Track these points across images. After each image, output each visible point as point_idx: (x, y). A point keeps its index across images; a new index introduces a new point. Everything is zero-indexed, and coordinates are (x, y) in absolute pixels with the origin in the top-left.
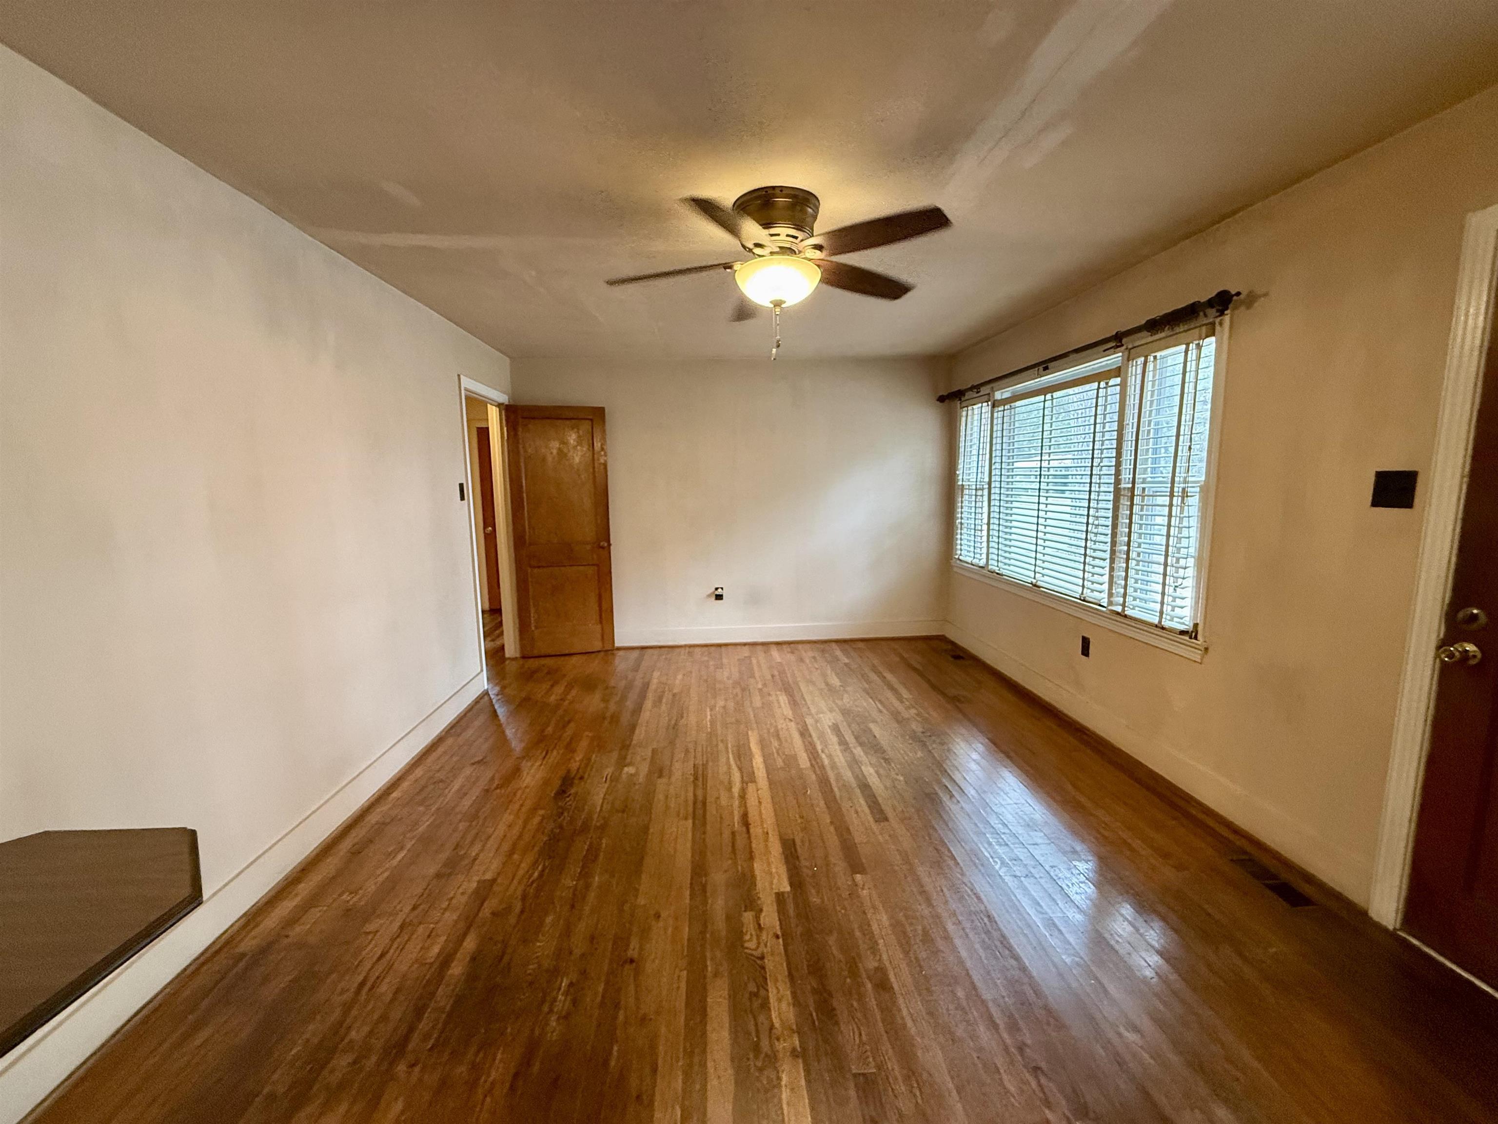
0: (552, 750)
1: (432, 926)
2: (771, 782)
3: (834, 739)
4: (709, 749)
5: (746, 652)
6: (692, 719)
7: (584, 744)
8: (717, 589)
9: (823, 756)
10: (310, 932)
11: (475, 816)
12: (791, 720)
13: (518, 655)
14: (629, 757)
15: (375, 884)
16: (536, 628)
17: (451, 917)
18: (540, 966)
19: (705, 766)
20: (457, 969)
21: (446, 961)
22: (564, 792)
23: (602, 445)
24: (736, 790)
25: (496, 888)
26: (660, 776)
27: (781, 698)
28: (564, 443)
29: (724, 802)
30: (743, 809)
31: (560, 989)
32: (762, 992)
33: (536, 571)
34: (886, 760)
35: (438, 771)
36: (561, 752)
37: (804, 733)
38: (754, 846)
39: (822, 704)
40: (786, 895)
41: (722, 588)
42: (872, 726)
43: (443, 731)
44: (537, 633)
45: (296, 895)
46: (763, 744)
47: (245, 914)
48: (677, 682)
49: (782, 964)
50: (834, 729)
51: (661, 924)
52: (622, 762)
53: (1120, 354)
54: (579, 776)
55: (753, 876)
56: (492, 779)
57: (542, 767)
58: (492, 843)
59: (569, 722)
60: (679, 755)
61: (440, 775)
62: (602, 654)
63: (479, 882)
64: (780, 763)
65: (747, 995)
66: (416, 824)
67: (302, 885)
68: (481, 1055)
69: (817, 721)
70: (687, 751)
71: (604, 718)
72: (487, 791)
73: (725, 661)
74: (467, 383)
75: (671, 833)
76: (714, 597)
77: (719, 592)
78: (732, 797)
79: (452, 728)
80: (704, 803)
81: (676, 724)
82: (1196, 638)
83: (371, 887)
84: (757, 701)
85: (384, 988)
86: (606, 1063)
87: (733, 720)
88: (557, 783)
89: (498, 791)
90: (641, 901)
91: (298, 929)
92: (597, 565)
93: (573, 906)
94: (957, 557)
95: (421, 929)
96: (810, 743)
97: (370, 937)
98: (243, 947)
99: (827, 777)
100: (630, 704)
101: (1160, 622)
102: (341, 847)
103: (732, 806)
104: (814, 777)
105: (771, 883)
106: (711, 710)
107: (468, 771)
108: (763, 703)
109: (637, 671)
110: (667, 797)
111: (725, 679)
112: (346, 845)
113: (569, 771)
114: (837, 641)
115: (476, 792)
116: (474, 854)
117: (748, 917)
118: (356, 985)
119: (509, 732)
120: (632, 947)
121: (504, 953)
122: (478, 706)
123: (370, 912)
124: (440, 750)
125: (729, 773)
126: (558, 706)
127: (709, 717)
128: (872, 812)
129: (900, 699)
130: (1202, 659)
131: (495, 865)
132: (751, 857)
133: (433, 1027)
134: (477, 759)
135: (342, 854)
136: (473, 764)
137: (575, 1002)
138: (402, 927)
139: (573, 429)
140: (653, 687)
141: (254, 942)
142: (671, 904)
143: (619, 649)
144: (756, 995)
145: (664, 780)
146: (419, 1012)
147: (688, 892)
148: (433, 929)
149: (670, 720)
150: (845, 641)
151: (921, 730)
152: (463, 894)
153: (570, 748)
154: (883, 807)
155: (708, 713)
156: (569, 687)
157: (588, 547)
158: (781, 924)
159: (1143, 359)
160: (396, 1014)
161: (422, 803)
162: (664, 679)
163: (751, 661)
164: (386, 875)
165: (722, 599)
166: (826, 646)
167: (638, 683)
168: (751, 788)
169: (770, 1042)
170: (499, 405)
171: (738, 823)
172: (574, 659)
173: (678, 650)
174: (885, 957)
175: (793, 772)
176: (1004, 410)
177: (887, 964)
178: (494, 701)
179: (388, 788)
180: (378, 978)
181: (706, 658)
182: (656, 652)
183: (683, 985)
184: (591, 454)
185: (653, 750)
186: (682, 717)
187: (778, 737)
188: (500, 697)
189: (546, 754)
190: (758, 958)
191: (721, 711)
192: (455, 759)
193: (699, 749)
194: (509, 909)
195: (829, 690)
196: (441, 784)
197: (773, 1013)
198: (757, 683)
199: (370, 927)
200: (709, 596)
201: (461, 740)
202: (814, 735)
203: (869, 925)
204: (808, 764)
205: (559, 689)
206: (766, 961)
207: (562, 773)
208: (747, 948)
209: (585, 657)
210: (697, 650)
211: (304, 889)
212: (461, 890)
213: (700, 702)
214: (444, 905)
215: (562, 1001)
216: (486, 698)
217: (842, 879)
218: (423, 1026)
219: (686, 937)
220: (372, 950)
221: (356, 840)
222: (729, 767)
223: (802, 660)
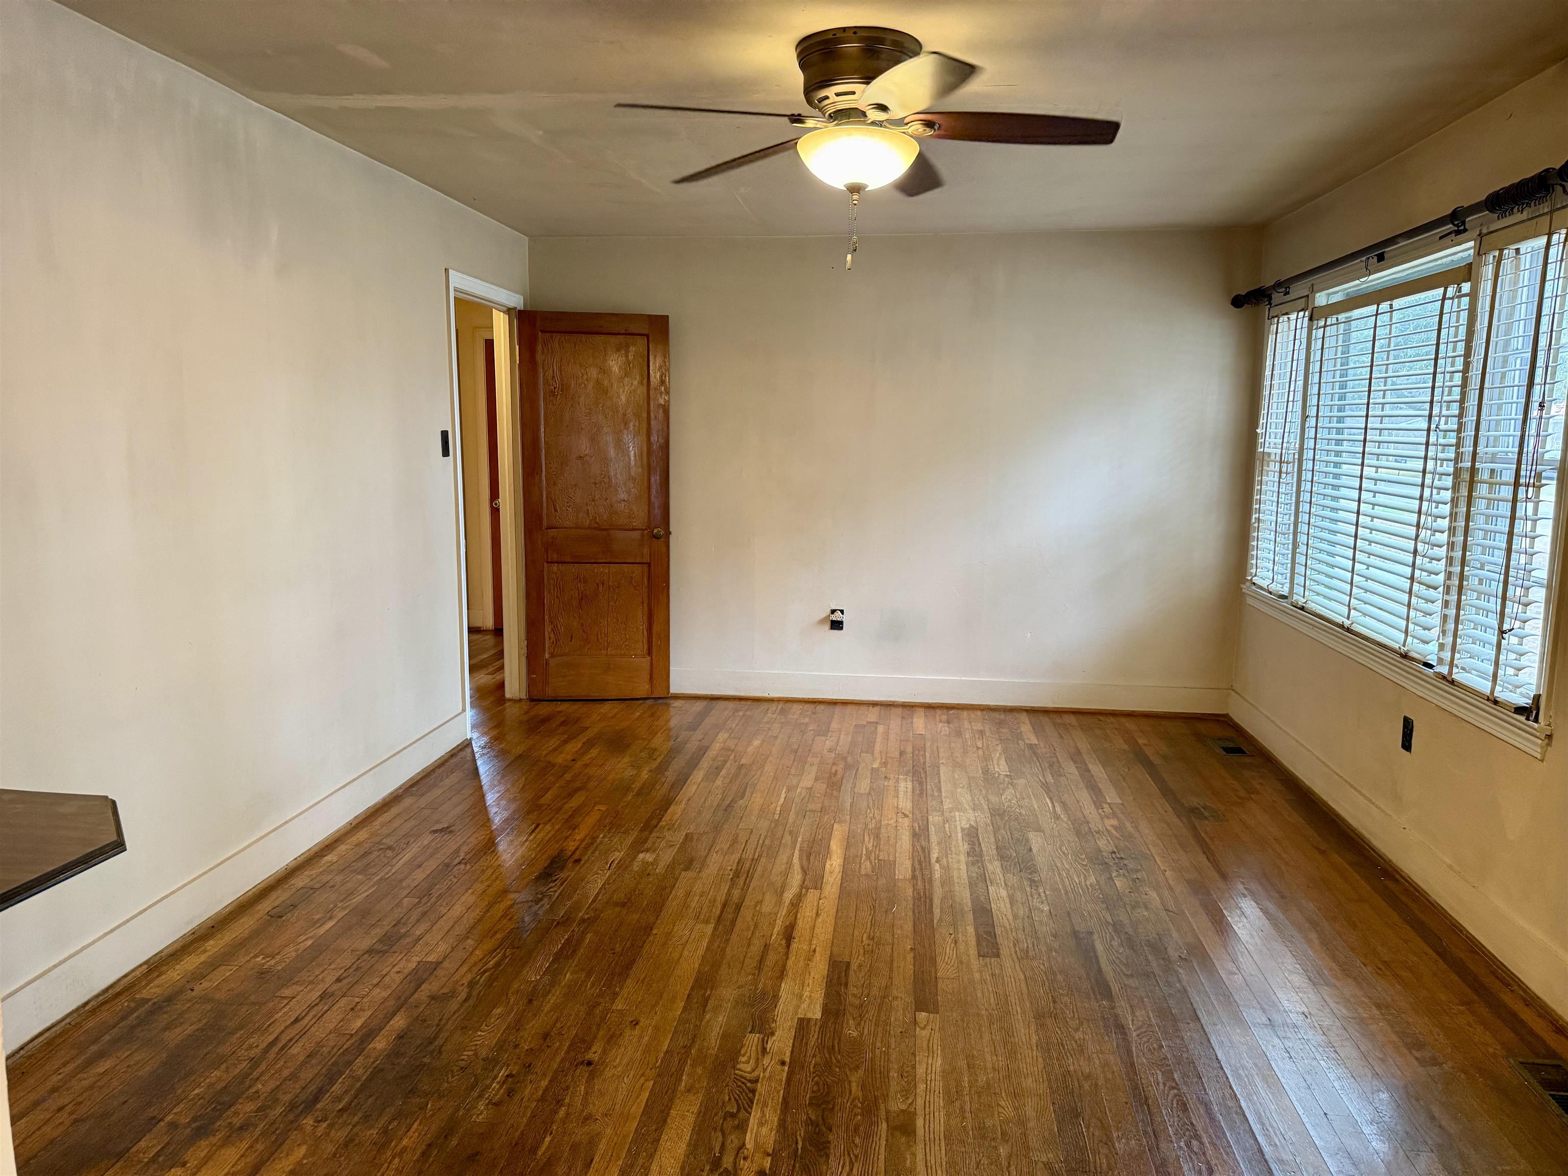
0: (546, 824)
1: (357, 1000)
2: (844, 892)
3: (964, 847)
4: (767, 842)
5: (872, 715)
6: (757, 800)
7: (591, 819)
8: (833, 612)
9: (937, 867)
10: (217, 988)
11: (428, 893)
12: (906, 816)
13: (523, 696)
14: (650, 841)
15: (297, 951)
16: (552, 655)
17: (379, 994)
18: (476, 1055)
19: (755, 861)
20: (380, 1044)
21: (368, 1034)
22: (550, 875)
23: (661, 377)
24: (788, 896)
25: (440, 972)
26: (687, 869)
27: (902, 785)
28: (604, 370)
29: (767, 907)
30: (791, 918)
31: (496, 1077)
32: (743, 1114)
33: (555, 567)
34: (1032, 881)
35: (388, 835)
36: (557, 827)
37: (920, 834)
38: (790, 963)
39: (965, 798)
40: (812, 1023)
41: (842, 611)
42: (1031, 835)
43: (400, 788)
44: (553, 662)
45: (205, 951)
46: (849, 843)
47: (146, 962)
48: (750, 750)
49: (778, 1092)
50: (969, 835)
51: (637, 1031)
52: (639, 846)
53: (1472, 244)
54: (576, 857)
55: (776, 997)
56: (457, 851)
57: (527, 843)
58: (444, 924)
59: (577, 790)
60: (723, 843)
61: (388, 841)
62: (649, 702)
63: (419, 963)
64: (866, 867)
65: (721, 1114)
66: (351, 894)
67: (211, 942)
68: (395, 1123)
69: (946, 821)
70: (735, 841)
71: (628, 789)
72: (447, 865)
73: (834, 725)
74: (458, 280)
75: (681, 937)
76: (828, 626)
77: (837, 617)
78: (779, 902)
79: (412, 786)
80: (738, 907)
81: (729, 806)
82: (1536, 720)
83: (290, 953)
84: (864, 785)
85: (295, 1050)
86: (534, 1150)
87: (819, 806)
88: (543, 863)
89: (463, 866)
90: (619, 1005)
91: (206, 984)
92: (649, 564)
93: (530, 1001)
94: (1249, 578)
95: (344, 1001)
96: (923, 849)
97: (286, 1001)
98: (144, 994)
99: (931, 894)
100: (671, 774)
101: (1492, 691)
102: (259, 907)
103: (776, 914)
104: (910, 892)
105: (798, 1007)
106: (789, 790)
107: (427, 839)
108: (871, 789)
109: (695, 730)
110: (688, 894)
111: (825, 751)
112: (265, 906)
113: (562, 851)
114: (1032, 711)
115: (431, 865)
116: (418, 933)
117: (753, 1040)
118: (265, 1044)
119: (491, 798)
120: (593, 1050)
121: (435, 1038)
122: (454, 760)
123: (289, 976)
124: (394, 811)
125: (786, 873)
126: (566, 768)
127: (782, 800)
128: (978, 944)
129: (1099, 802)
130: (1544, 754)
131: (443, 948)
132: (782, 974)
133: (346, 1092)
134: (439, 827)
135: (258, 916)
136: (435, 832)
137: (510, 1093)
138: (322, 997)
139: (618, 350)
140: (711, 753)
141: (158, 991)
142: (656, 1013)
143: (677, 697)
144: (733, 1116)
145: (690, 874)
146: (331, 1079)
147: (683, 1004)
148: (358, 1003)
149: (723, 800)
150: (1046, 712)
151: (1111, 848)
152: (398, 972)
153: (571, 823)
154: (1000, 940)
155: (783, 795)
156: (590, 744)
157: (636, 535)
158: (792, 1052)
159: (1497, 253)
160: (307, 1075)
161: (363, 871)
162: (731, 744)
163: (876, 728)
164: (309, 942)
165: (841, 628)
166: (1009, 717)
167: (692, 746)
168: (812, 895)
169: (735, 1159)
170: (509, 311)
171: (778, 934)
172: (605, 708)
173: (765, 706)
174: (920, 1101)
175: (882, 881)
176: (1325, 326)
177: (920, 1111)
178: (477, 756)
179: (322, 850)
180: (291, 1040)
181: (807, 720)
182: (731, 705)
183: (645, 1095)
184: (645, 391)
185: (687, 835)
186: (742, 797)
187: (877, 837)
188: (485, 751)
189: (536, 828)
190: (750, 1081)
191: (804, 794)
192: (412, 823)
193: (754, 839)
194: (453, 994)
195: (986, 780)
196: (388, 851)
197: (748, 1134)
198: (874, 759)
199: (287, 992)
200: (822, 621)
201: (423, 802)
202: (934, 839)
203: (914, 1067)
204: (909, 875)
205: (573, 747)
206: (759, 1085)
207: (553, 850)
208: (739, 1070)
209: (623, 705)
210: (796, 708)
211: (213, 946)
212: (396, 969)
213: (775, 778)
214: (376, 981)
215: (495, 1090)
216: (468, 750)
217: (899, 1015)
218: (336, 1088)
219: (665, 1048)
220: (284, 1015)
221: (277, 903)
222: (790, 864)
223: (959, 734)
